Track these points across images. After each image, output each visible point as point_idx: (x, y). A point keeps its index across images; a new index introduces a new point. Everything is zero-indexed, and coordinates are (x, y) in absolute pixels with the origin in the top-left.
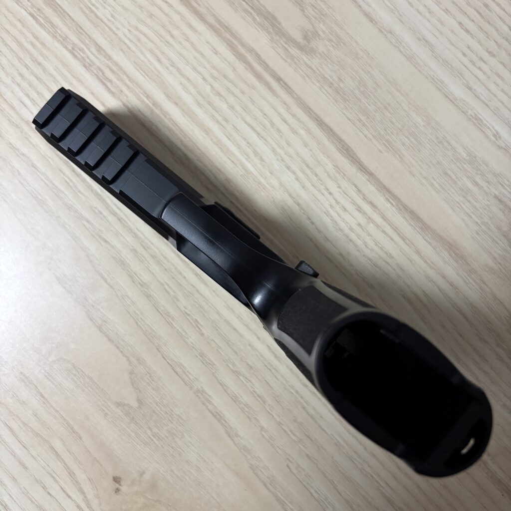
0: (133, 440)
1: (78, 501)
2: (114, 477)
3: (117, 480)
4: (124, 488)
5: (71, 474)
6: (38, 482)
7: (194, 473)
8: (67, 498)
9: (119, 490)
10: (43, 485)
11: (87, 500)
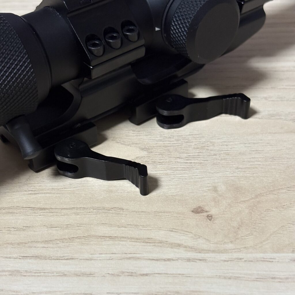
0: (174, 175)
1: (182, 257)
2: (193, 211)
3: (198, 211)
4: (213, 211)
5: (148, 241)
6: (118, 275)
7: (257, 156)
8: (168, 262)
9: (211, 216)
10: (128, 274)
11: (192, 248)
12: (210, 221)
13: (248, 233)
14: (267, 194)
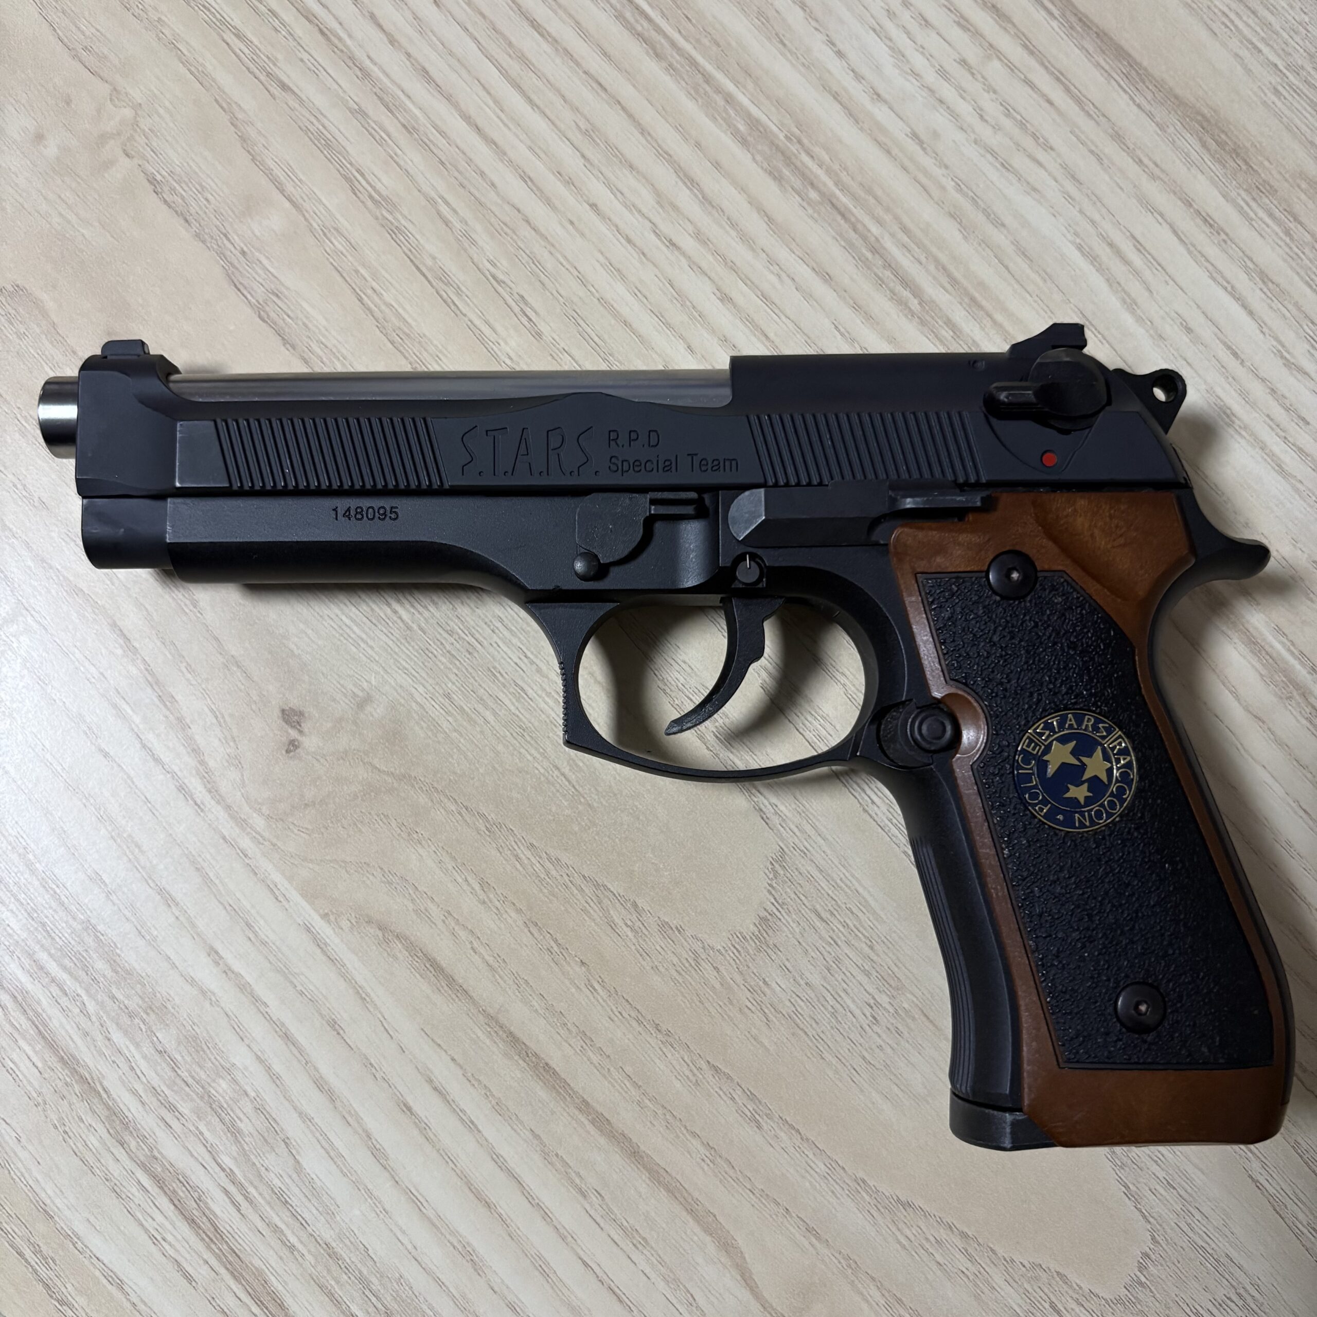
1: (180, 774)
2: (283, 711)
3: (291, 717)
4: (310, 742)
5: (166, 700)
8: (152, 763)
9: (296, 747)
11: (207, 773)
12: (284, 752)
13: (310, 827)
14: (421, 788)
